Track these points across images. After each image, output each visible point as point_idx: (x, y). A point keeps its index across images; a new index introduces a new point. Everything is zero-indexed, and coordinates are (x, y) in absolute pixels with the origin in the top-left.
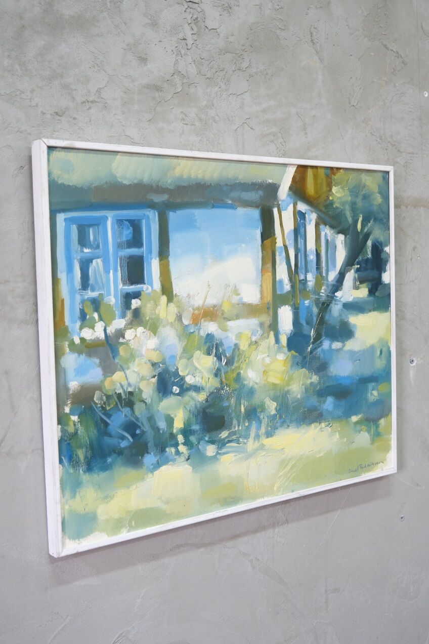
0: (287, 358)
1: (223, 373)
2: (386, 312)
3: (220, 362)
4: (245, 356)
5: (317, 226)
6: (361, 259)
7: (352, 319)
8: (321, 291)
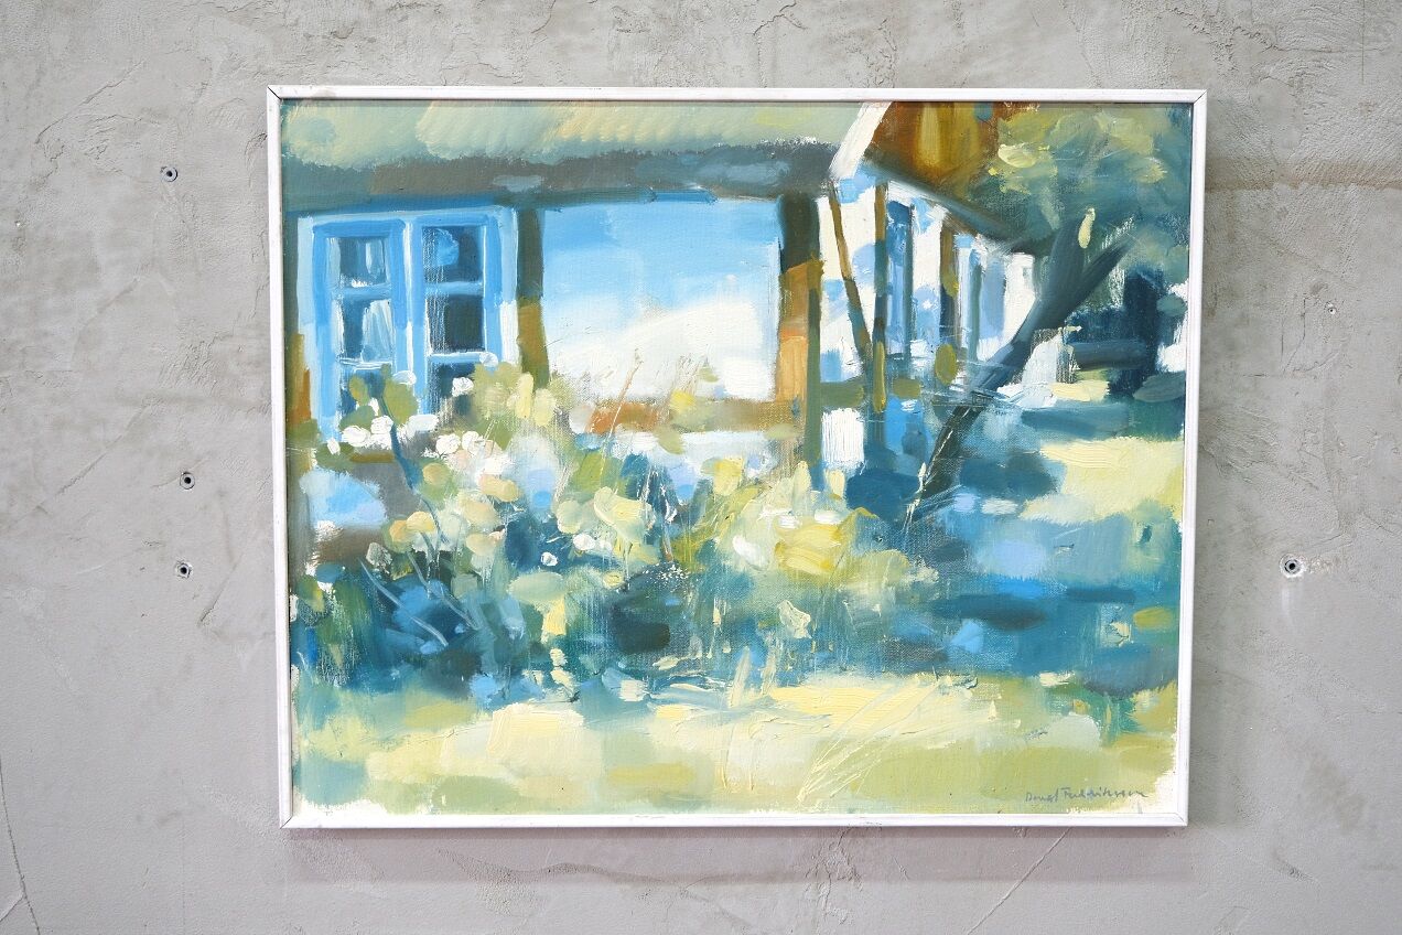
0: (843, 524)
1: (667, 539)
2: (1169, 439)
3: (660, 515)
4: (727, 508)
5: (947, 236)
6: (1086, 311)
7: (1052, 451)
8: (953, 382)
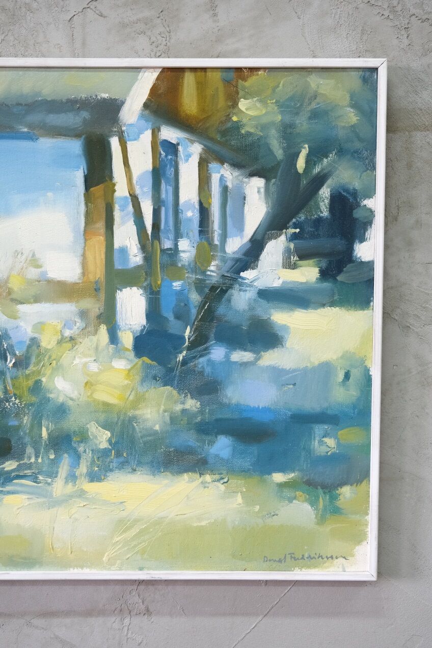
0: (132, 368)
1: (9, 380)
2: (363, 309)
3: (3, 362)
4: (50, 357)
5: (203, 164)
6: (303, 218)
7: (280, 317)
8: (209, 268)
